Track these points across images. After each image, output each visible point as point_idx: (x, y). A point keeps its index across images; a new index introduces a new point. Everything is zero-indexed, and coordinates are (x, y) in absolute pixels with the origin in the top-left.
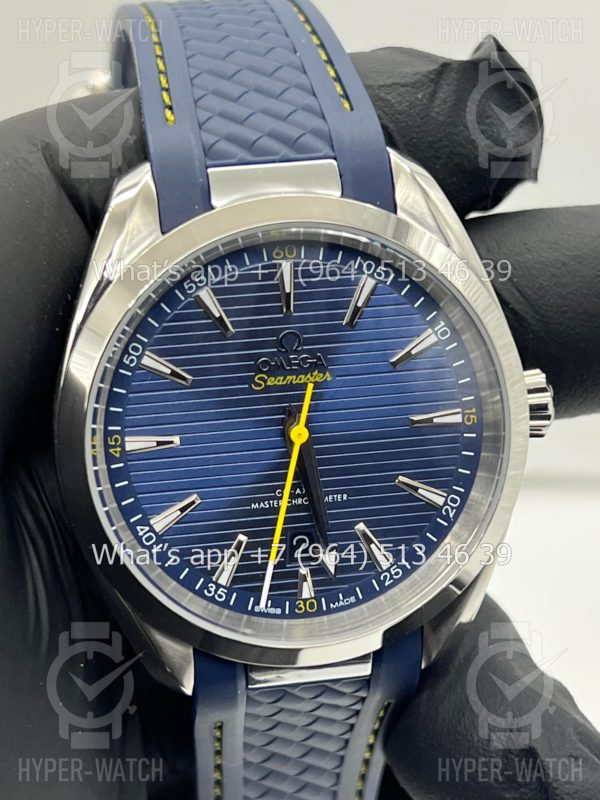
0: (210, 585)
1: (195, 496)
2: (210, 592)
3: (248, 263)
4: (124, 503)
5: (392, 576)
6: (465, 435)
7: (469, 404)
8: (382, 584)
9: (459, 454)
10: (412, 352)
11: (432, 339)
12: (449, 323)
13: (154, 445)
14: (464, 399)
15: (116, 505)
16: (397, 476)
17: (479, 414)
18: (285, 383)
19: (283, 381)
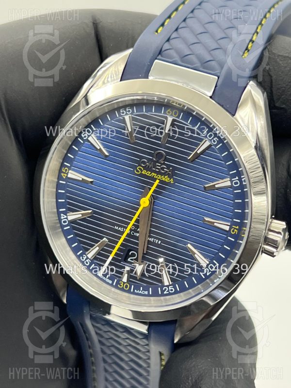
1: (91, 211)
3: (153, 111)
4: (59, 200)
5: (169, 290)
6: (229, 238)
7: (236, 224)
8: (163, 291)
9: (222, 245)
10: (216, 186)
11: (229, 184)
12: (240, 179)
13: (81, 179)
14: (234, 220)
15: (55, 200)
16: (188, 243)
17: (239, 230)
18: (150, 175)
19: (150, 174)
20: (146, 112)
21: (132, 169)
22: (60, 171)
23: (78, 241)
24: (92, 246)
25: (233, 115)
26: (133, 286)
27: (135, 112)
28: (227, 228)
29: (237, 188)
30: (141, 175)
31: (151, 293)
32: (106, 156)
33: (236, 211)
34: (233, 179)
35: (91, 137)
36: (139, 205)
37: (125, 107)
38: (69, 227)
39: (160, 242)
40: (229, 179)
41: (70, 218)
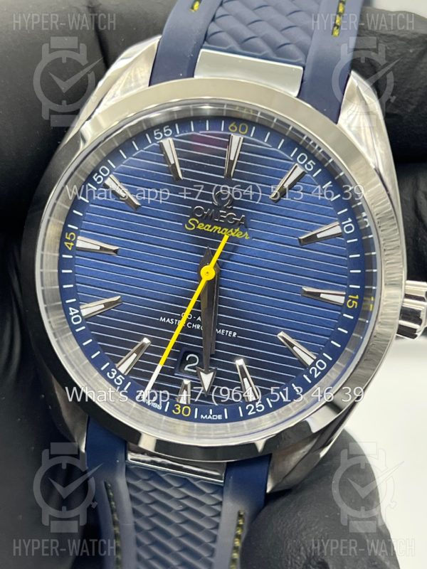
0: (113, 370)
1: (119, 297)
2: (111, 375)
3: (208, 129)
4: (65, 286)
5: (255, 408)
6: (345, 315)
7: (354, 292)
8: (245, 412)
9: (335, 328)
10: (319, 236)
11: (338, 230)
12: (355, 222)
13: (98, 248)
14: (351, 286)
15: (58, 287)
16: (280, 331)
17: (360, 301)
18: (211, 230)
19: (210, 228)
20: (195, 131)
21: (181, 224)
22: (63, 239)
23: (100, 348)
24: (125, 353)
25: (336, 123)
26: (196, 410)
27: (178, 132)
28: (341, 300)
29: (350, 236)
30: (197, 232)
31: (226, 417)
32: (137, 207)
33: (351, 271)
34: (343, 223)
35: (109, 179)
36: (200, 279)
37: (160, 127)
38: (84, 328)
39: (235, 334)
40: (338, 223)
41: (85, 312)
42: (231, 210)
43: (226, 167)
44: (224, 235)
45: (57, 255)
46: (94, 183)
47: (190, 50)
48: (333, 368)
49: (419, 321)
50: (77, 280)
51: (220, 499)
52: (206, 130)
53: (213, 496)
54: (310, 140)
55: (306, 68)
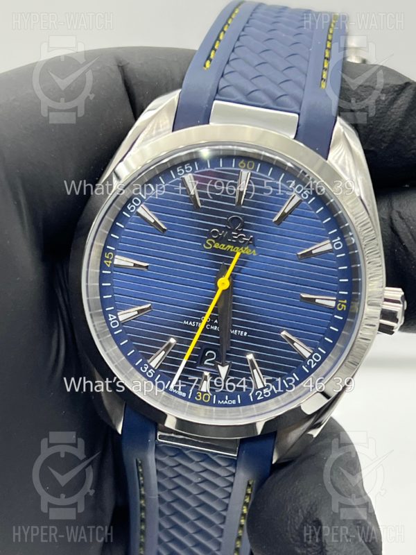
1: (150, 304)
3: (221, 166)
4: (105, 297)
6: (336, 316)
7: (343, 297)
8: (255, 397)
9: (328, 327)
10: (314, 252)
11: (329, 247)
12: (343, 240)
13: (132, 265)
14: (340, 292)
15: (99, 297)
16: (283, 330)
17: (348, 305)
18: (225, 249)
19: (225, 247)
20: (211, 168)
21: (200, 244)
22: (103, 258)
23: (134, 347)
24: (155, 351)
25: (327, 159)
26: (215, 396)
27: (197, 168)
28: (332, 304)
29: (339, 252)
30: (214, 250)
31: (239, 402)
32: (164, 230)
33: (341, 280)
34: (334, 241)
35: (140, 207)
36: (216, 289)
37: (183, 164)
38: (121, 331)
39: (246, 334)
40: (329, 241)
41: (122, 318)
42: (242, 232)
43: (237, 197)
44: (236, 253)
45: (98, 271)
46: (128, 212)
47: (206, 102)
48: (326, 360)
49: (396, 321)
50: (115, 292)
51: (234, 471)
52: (219, 166)
53: (228, 468)
54: (305, 174)
55: (301, 115)
